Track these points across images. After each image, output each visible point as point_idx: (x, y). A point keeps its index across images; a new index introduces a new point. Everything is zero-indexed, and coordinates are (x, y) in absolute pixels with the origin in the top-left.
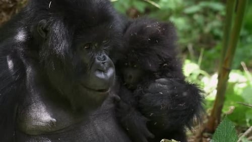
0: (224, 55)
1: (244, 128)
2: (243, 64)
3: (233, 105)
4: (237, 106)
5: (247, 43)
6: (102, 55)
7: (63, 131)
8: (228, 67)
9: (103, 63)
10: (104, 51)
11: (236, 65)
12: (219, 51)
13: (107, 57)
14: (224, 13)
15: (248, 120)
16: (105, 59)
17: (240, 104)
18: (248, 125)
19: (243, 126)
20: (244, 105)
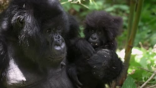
0: (129, 38)
1: (141, 83)
2: (140, 43)
3: (134, 69)
4: (137, 69)
5: (143, 30)
6: (58, 36)
7: (30, 86)
8: (131, 45)
9: (59, 40)
10: (58, 33)
11: (136, 44)
12: (125, 35)
13: (61, 37)
14: (128, 12)
15: (143, 78)
16: (59, 38)
17: (138, 68)
18: (144, 81)
19: (140, 82)
20: (141, 68)
